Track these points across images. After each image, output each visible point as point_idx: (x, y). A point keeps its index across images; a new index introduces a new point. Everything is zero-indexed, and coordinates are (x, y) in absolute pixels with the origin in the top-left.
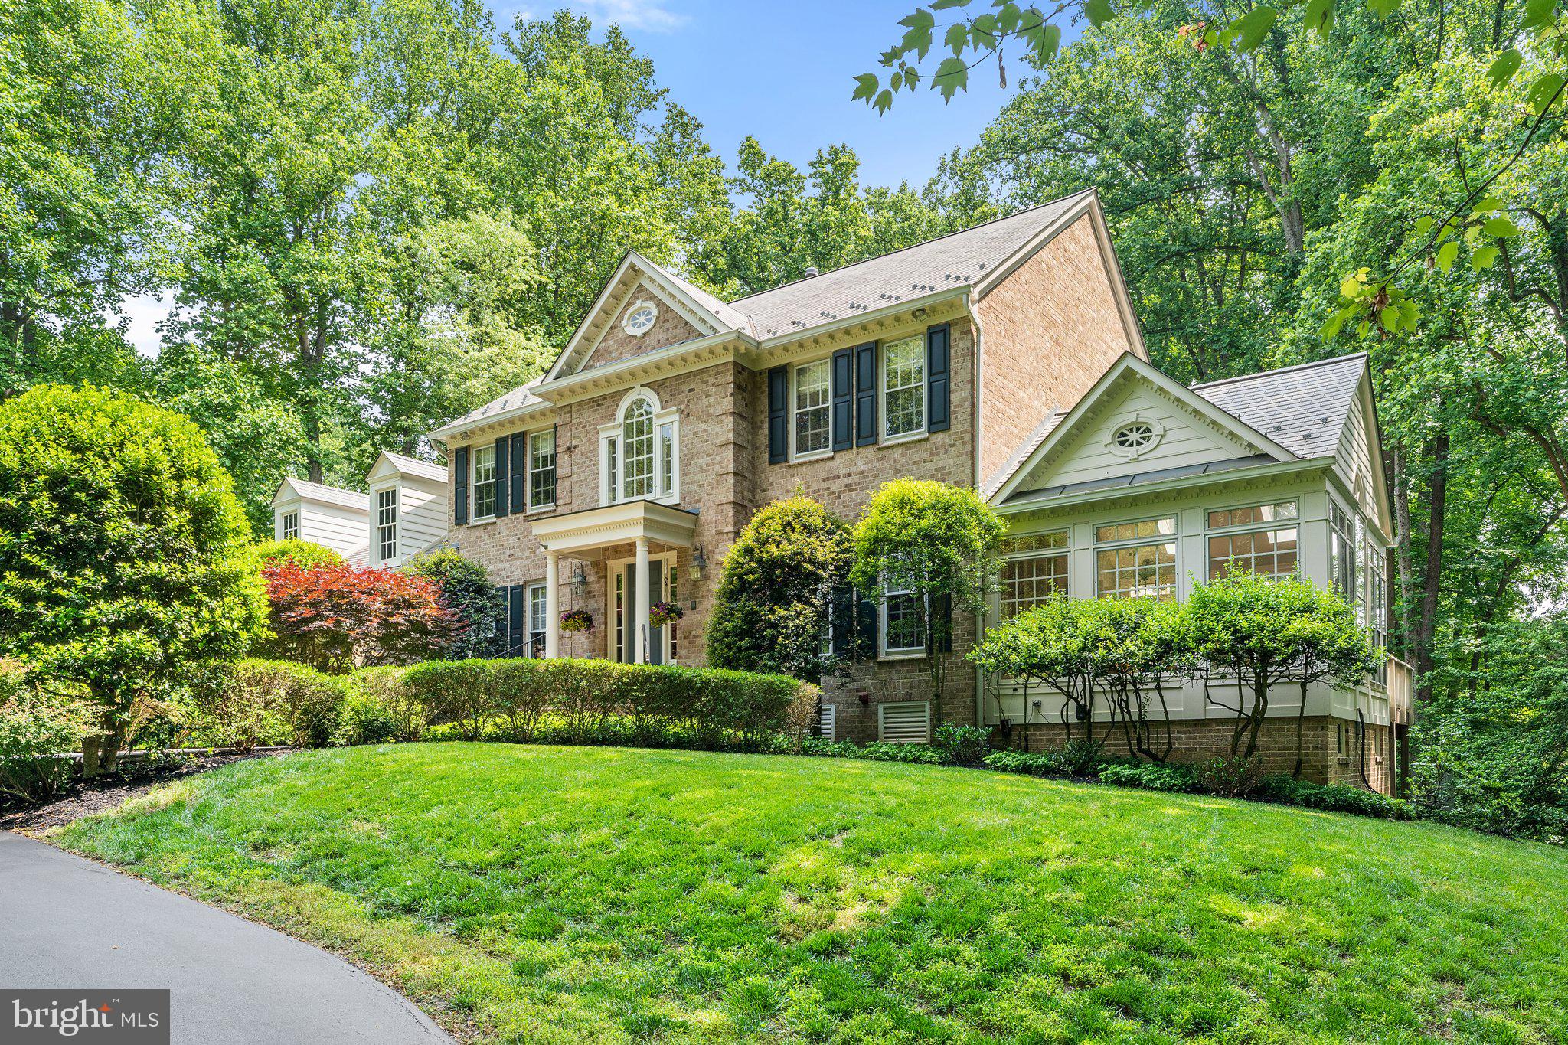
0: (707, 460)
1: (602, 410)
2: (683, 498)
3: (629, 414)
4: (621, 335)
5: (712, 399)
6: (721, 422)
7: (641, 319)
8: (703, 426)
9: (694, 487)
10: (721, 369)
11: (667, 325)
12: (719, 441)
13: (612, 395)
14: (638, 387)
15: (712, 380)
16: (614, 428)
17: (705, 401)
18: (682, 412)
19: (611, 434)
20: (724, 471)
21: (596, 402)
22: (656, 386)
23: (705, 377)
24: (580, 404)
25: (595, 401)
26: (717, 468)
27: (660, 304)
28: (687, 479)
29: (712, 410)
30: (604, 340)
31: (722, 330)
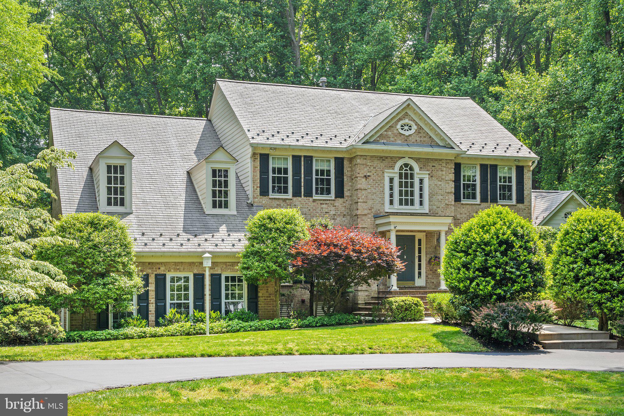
0: (442, 197)
1: (386, 163)
2: (430, 211)
3: (401, 168)
4: (395, 131)
5: (444, 173)
6: (448, 183)
7: (406, 128)
8: (440, 183)
9: (435, 207)
10: (448, 161)
11: (420, 135)
12: (447, 191)
13: (391, 158)
14: (407, 158)
15: (444, 165)
16: (394, 173)
17: (441, 172)
18: (429, 174)
19: (392, 175)
20: (450, 203)
21: (382, 159)
22: (417, 160)
23: (441, 163)
24: (372, 157)
25: (381, 157)
26: (447, 202)
27: (417, 124)
28: (431, 203)
29: (444, 177)
30: (386, 131)
31: (457, 149)
